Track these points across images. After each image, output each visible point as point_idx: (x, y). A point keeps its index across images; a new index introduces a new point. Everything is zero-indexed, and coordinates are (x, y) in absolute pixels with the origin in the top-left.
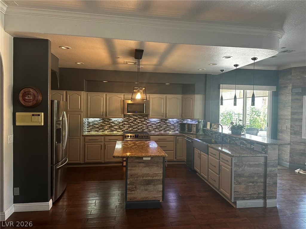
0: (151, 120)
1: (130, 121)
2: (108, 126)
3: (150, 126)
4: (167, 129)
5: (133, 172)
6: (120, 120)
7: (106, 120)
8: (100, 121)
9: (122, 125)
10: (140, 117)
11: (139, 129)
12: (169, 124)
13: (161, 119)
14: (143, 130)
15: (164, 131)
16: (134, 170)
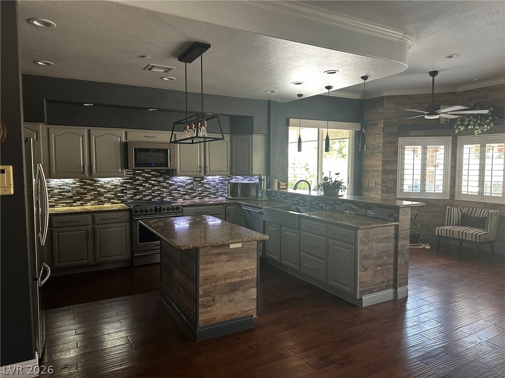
0: (175, 179)
1: (138, 182)
2: (93, 193)
3: (175, 190)
4: (205, 194)
5: (208, 273)
7: (88, 181)
8: (75, 183)
9: (122, 191)
10: (157, 174)
11: (154, 197)
12: (207, 186)
13: (194, 177)
14: (162, 198)
15: (199, 199)
16: (210, 269)
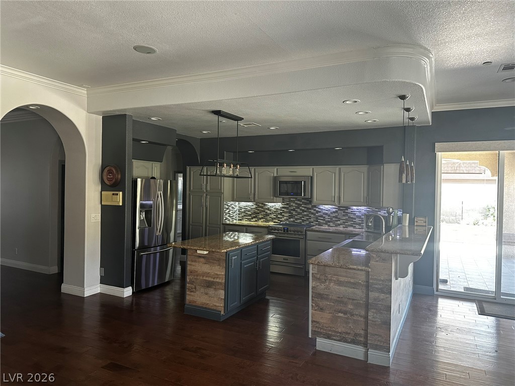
0: (322, 207)
1: (292, 208)
2: (263, 213)
4: (349, 223)
6: (278, 205)
7: (260, 205)
8: (253, 206)
9: (281, 214)
10: (305, 201)
12: (352, 216)
13: (339, 207)
14: (310, 222)
15: (344, 227)
16: (193, 266)
